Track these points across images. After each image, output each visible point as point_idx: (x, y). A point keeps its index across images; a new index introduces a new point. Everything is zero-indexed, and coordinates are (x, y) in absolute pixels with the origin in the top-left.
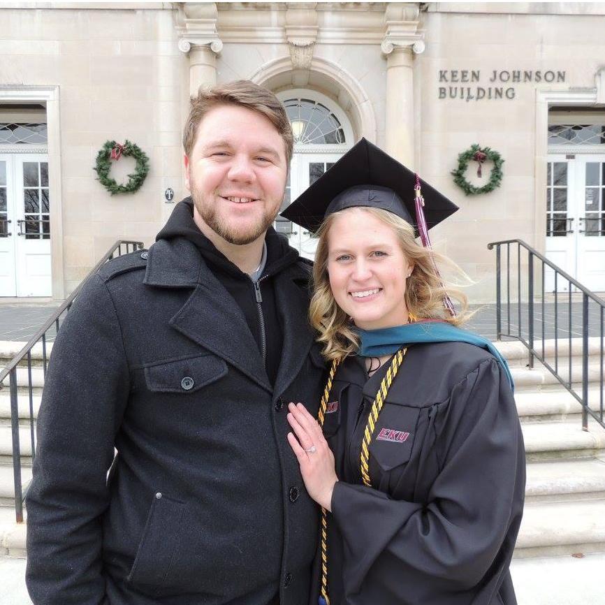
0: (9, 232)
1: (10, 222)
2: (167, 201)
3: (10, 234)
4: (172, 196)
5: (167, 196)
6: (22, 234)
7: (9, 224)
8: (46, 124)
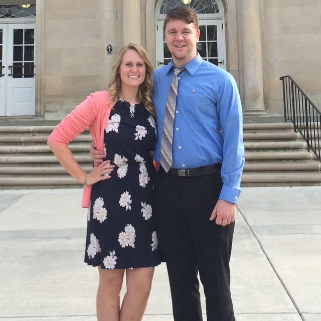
0: (2, 74)
1: (4, 67)
2: (107, 52)
3: (4, 75)
4: (111, 50)
5: (108, 50)
6: (11, 75)
7: (3, 69)
8: (35, 5)
